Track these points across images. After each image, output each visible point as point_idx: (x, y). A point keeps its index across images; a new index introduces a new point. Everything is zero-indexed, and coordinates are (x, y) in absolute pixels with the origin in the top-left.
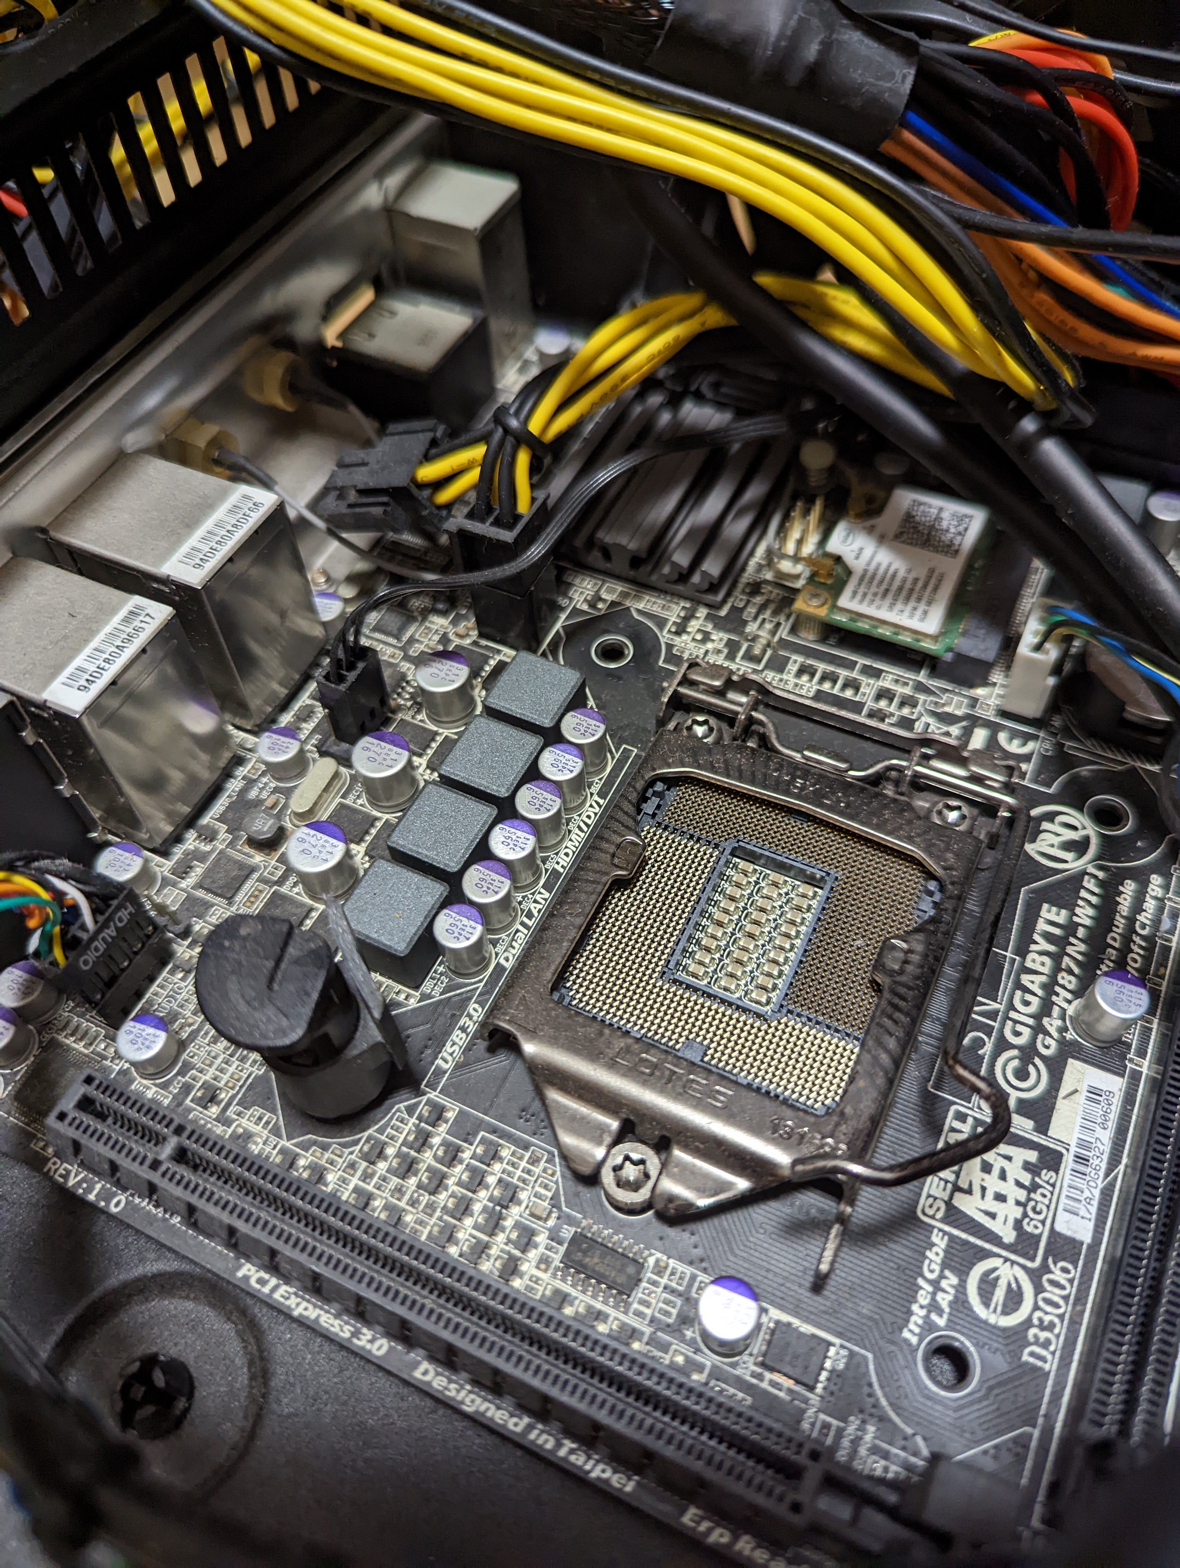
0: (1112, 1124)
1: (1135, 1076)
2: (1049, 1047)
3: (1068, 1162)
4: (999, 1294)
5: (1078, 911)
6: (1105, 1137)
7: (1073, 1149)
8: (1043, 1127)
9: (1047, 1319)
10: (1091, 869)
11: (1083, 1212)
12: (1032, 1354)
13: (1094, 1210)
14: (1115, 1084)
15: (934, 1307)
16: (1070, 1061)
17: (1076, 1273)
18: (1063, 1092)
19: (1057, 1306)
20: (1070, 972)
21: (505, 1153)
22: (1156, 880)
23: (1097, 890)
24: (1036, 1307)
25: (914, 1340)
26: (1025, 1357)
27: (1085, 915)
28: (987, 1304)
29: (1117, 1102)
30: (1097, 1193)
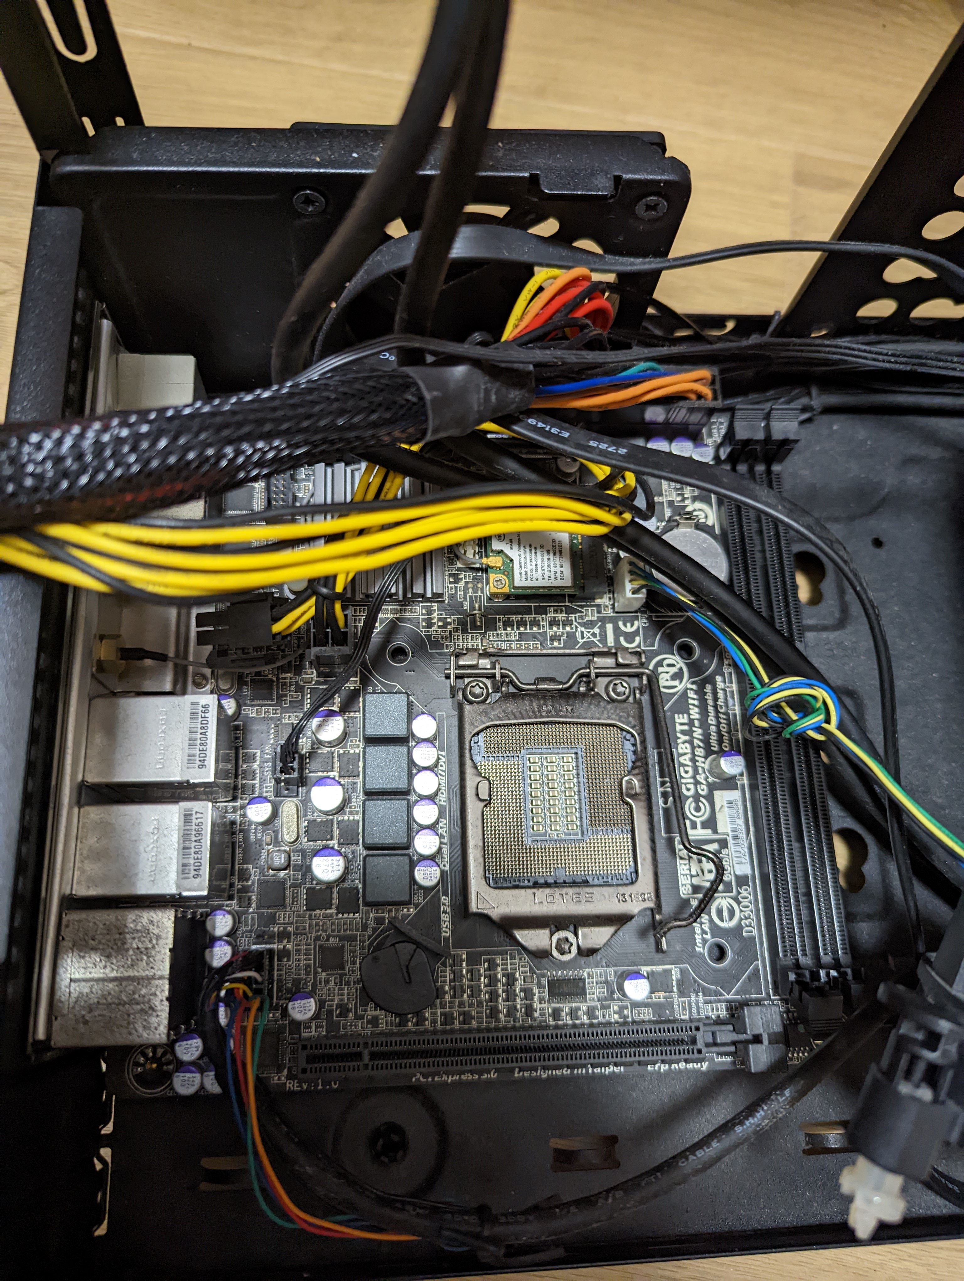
0: (742, 815)
1: (743, 786)
2: (703, 790)
3: (730, 841)
4: (726, 914)
5: (691, 712)
6: (741, 822)
7: (730, 834)
8: (715, 831)
9: (746, 914)
10: (690, 686)
11: (744, 861)
12: (747, 932)
13: (747, 858)
14: (736, 795)
15: (704, 932)
16: (715, 792)
17: (750, 890)
18: (717, 809)
19: (747, 907)
20: (699, 747)
21: (499, 961)
22: (719, 679)
23: (695, 697)
24: (741, 911)
25: (701, 950)
26: (744, 934)
27: (695, 713)
28: (722, 921)
29: (740, 804)
30: (746, 850)
